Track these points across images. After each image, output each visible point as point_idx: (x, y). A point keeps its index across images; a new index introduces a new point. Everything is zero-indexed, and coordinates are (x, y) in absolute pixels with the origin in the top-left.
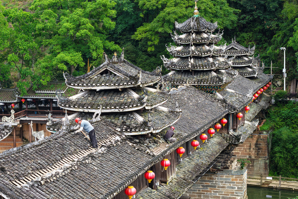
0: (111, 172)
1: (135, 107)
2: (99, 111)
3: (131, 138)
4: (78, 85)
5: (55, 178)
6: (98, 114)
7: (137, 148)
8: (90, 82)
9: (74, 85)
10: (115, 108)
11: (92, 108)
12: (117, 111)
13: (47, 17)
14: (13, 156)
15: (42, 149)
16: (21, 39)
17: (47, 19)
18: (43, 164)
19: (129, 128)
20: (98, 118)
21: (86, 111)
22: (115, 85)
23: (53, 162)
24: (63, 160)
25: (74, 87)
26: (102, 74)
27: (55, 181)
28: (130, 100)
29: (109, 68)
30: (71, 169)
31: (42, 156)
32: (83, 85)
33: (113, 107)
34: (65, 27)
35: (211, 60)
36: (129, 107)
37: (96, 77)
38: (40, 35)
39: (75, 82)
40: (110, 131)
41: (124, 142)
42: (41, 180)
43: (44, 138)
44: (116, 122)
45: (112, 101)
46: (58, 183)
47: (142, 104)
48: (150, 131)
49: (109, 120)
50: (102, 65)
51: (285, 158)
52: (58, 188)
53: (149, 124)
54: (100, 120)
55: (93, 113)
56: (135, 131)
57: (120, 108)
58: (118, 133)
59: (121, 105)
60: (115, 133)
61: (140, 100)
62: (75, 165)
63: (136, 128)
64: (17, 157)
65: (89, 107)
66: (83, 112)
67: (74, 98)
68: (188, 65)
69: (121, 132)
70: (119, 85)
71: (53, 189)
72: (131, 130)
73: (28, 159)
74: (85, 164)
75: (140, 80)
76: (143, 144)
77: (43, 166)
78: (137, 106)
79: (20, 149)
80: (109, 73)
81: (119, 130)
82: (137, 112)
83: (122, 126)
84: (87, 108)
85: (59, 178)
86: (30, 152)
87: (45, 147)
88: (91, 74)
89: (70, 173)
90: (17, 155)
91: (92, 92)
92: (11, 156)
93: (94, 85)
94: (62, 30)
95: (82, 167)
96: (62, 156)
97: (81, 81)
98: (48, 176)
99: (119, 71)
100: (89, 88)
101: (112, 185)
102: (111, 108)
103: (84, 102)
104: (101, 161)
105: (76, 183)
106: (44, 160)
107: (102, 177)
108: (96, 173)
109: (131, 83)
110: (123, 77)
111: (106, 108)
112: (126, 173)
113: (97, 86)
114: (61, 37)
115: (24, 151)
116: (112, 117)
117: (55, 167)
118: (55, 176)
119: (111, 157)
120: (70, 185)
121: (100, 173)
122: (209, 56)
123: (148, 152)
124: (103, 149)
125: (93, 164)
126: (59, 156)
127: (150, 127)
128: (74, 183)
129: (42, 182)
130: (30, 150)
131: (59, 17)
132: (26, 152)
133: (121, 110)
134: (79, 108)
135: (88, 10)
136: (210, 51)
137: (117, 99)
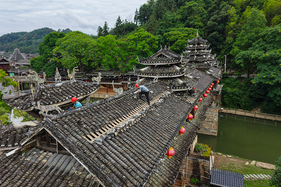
0: (169, 118)
1: (178, 74)
2: (157, 77)
3: (176, 93)
4: (145, 62)
5: (127, 127)
6: (156, 79)
7: (180, 99)
8: (152, 61)
9: (143, 63)
10: (166, 75)
11: (153, 75)
12: (167, 77)
13: (132, 43)
14: (95, 108)
15: (121, 101)
16: (122, 52)
17: (132, 44)
18: (120, 114)
19: (174, 87)
20: (157, 81)
21: (149, 77)
22: (166, 62)
23: (128, 111)
24: (136, 109)
25: (143, 64)
26: (158, 57)
27: (128, 130)
28: (175, 71)
29: (163, 53)
30: (141, 117)
31: (120, 106)
32: (148, 62)
33: (165, 75)
34: (139, 47)
35: (204, 56)
36: (174, 75)
37: (155, 58)
38: (129, 51)
39: (144, 61)
40: (164, 88)
41: (172, 95)
42: (115, 132)
43: (123, 93)
44: (166, 83)
45: (164, 72)
46: (131, 132)
47: (183, 73)
48: (188, 89)
49: (162, 82)
50: (159, 52)
51: (229, 100)
52: (130, 137)
53: (187, 85)
54: (157, 82)
55: (154, 78)
56: (179, 89)
57: (169, 75)
58: (168, 89)
59: (169, 74)
60: (166, 89)
61: (181, 71)
62: (144, 113)
63: (179, 87)
64: (98, 109)
65: (151, 75)
66: (148, 77)
67: (143, 70)
68: (194, 58)
69: (170, 88)
70: (169, 62)
71: (126, 139)
72: (176, 88)
73: (108, 110)
74: (151, 112)
75: (182, 59)
76: (183, 96)
77: (119, 116)
78: (180, 74)
79: (102, 102)
80: (162, 56)
81: (169, 88)
82: (179, 77)
83: (170, 86)
84: (150, 75)
85: (131, 126)
86: (110, 104)
87: (123, 99)
88: (152, 57)
89: (140, 121)
90: (99, 107)
91: (153, 66)
92: (93, 108)
93: (154, 62)
94: (137, 49)
95: (149, 114)
96: (135, 106)
97: (147, 60)
98: (121, 127)
99: (169, 55)
100: (151, 64)
101: (171, 129)
102: (164, 75)
103: (148, 72)
104: (161, 108)
105: (145, 130)
106: (121, 110)
107: (163, 122)
108: (159, 119)
109: (176, 61)
110: (171, 58)
111: (161, 75)
112: (178, 117)
113: (156, 63)
114: (137, 51)
115: (106, 103)
116: (164, 80)
117: (129, 115)
118: (128, 125)
119: (167, 105)
120: (140, 133)
121: (162, 118)
122: (203, 55)
123: (187, 102)
124: (162, 100)
125: (156, 111)
126: (133, 106)
127: (188, 86)
128: (143, 130)
129: (116, 134)
130: (111, 102)
131: (137, 44)
132: (107, 104)
133: (170, 77)
134: (146, 75)
135: (147, 41)
136: (204, 52)
137: (167, 70)
